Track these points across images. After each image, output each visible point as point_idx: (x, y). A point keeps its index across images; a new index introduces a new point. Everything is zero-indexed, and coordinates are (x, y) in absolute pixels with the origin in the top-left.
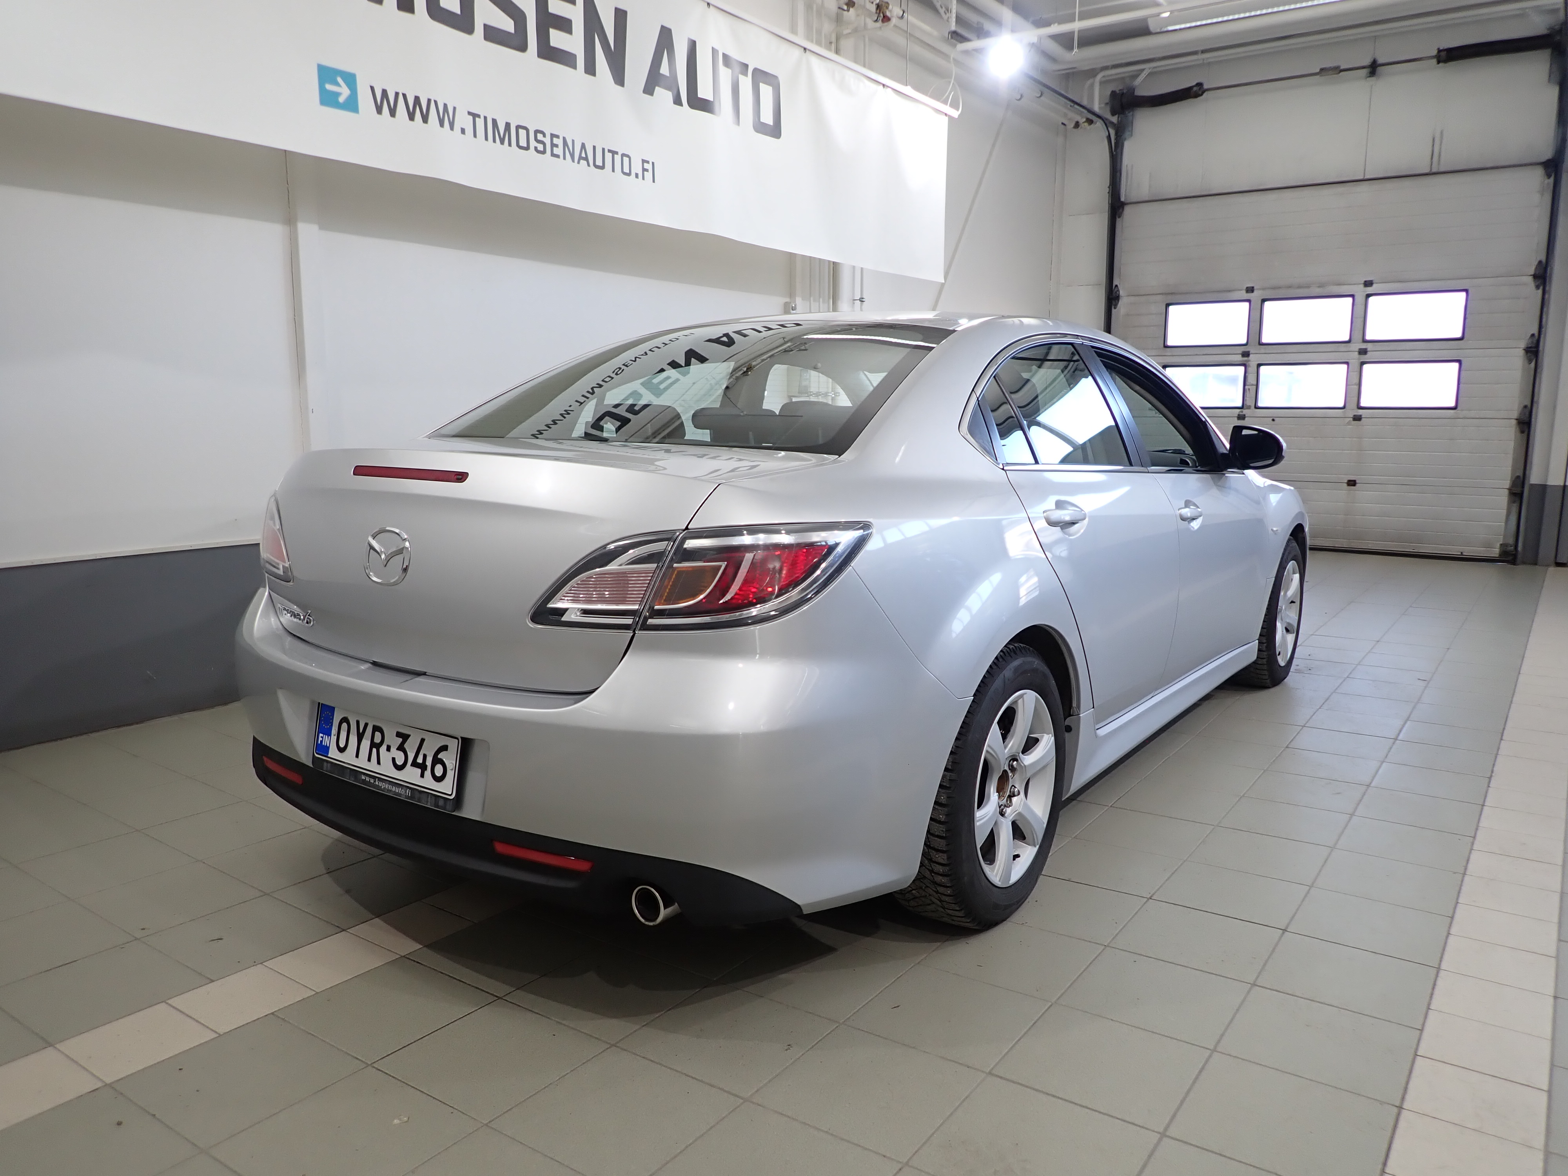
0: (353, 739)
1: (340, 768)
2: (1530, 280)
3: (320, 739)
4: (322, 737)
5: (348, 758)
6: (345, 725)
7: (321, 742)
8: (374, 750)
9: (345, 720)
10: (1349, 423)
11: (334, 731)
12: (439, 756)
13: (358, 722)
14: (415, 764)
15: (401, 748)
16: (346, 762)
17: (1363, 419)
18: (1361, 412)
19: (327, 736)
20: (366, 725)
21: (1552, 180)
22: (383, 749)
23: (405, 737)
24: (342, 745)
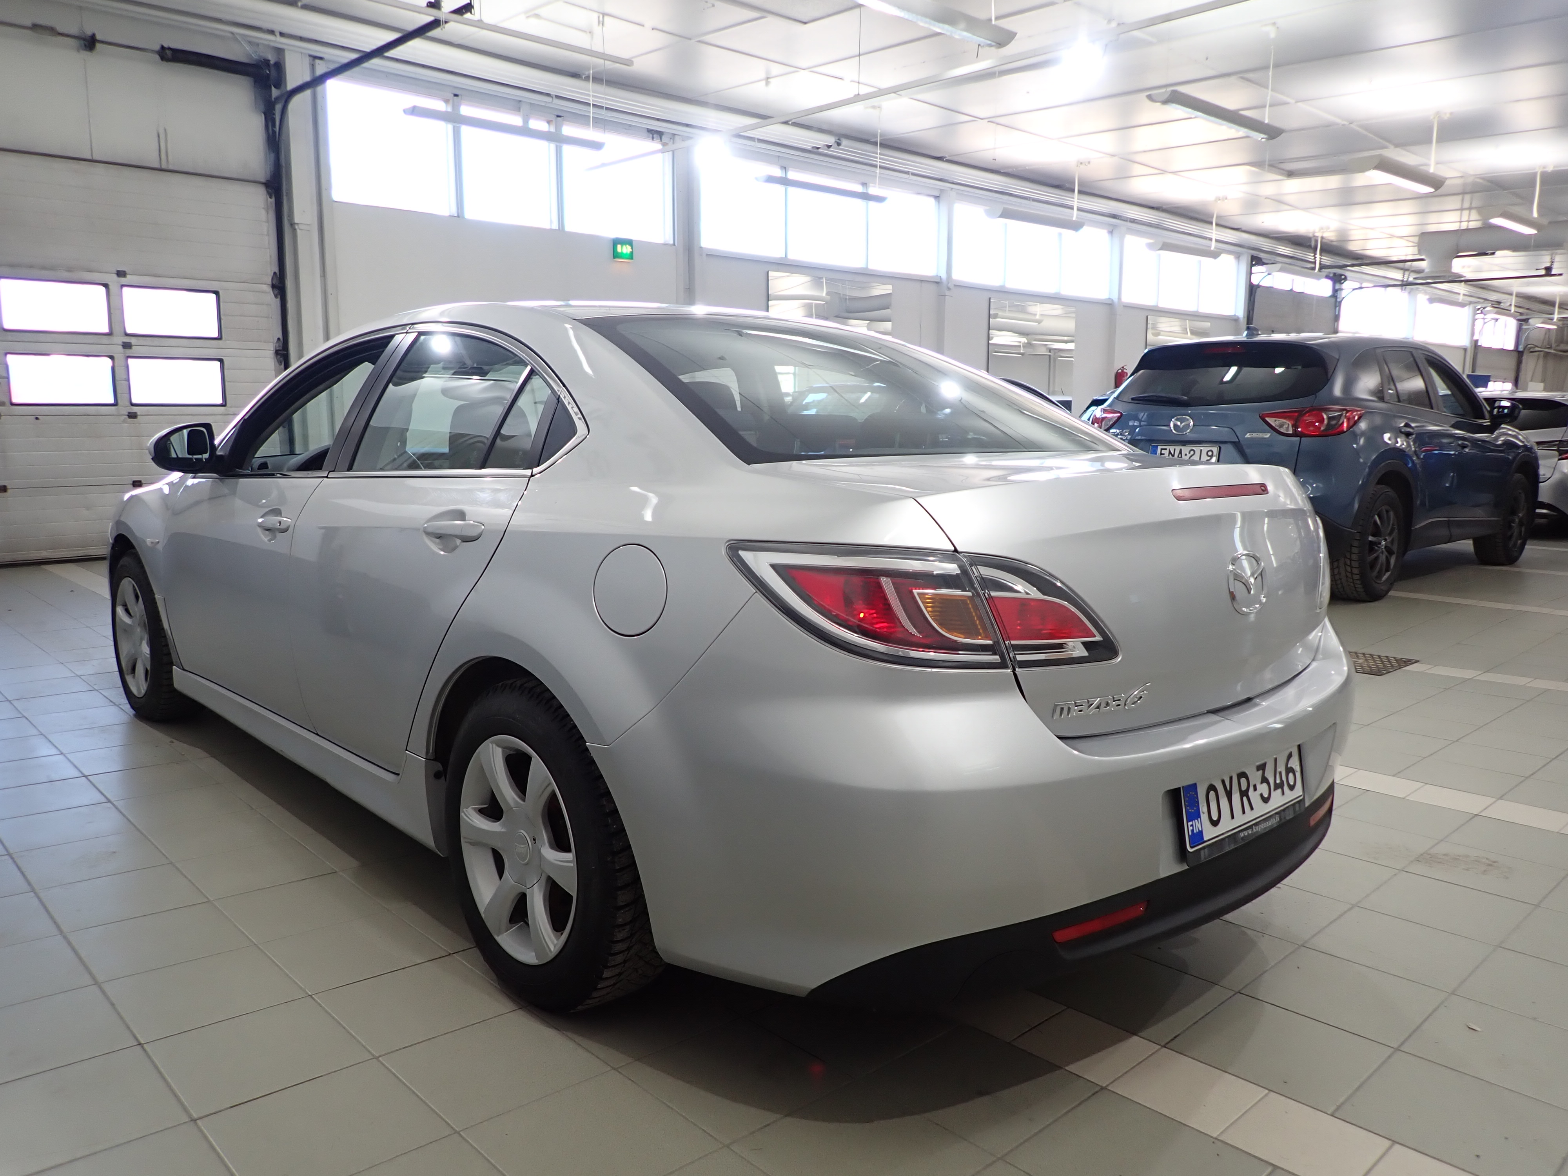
0: (1224, 802)
1: (1219, 843)
2: (268, 289)
3: (1191, 828)
4: (1192, 825)
5: (1227, 826)
6: (1212, 793)
7: (1193, 830)
8: (1245, 799)
9: (1212, 788)
10: (124, 421)
11: (1203, 808)
12: (1289, 766)
13: (1223, 782)
14: (1277, 787)
15: (1264, 780)
16: (1224, 831)
17: (139, 417)
18: (135, 409)
19: (1196, 820)
20: (1231, 778)
21: (273, 200)
22: (1251, 793)
23: (1262, 767)
24: (1215, 818)
